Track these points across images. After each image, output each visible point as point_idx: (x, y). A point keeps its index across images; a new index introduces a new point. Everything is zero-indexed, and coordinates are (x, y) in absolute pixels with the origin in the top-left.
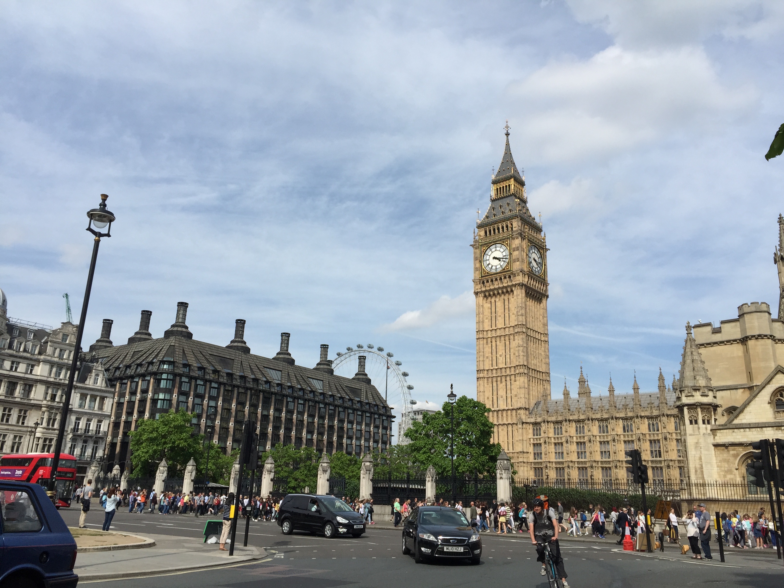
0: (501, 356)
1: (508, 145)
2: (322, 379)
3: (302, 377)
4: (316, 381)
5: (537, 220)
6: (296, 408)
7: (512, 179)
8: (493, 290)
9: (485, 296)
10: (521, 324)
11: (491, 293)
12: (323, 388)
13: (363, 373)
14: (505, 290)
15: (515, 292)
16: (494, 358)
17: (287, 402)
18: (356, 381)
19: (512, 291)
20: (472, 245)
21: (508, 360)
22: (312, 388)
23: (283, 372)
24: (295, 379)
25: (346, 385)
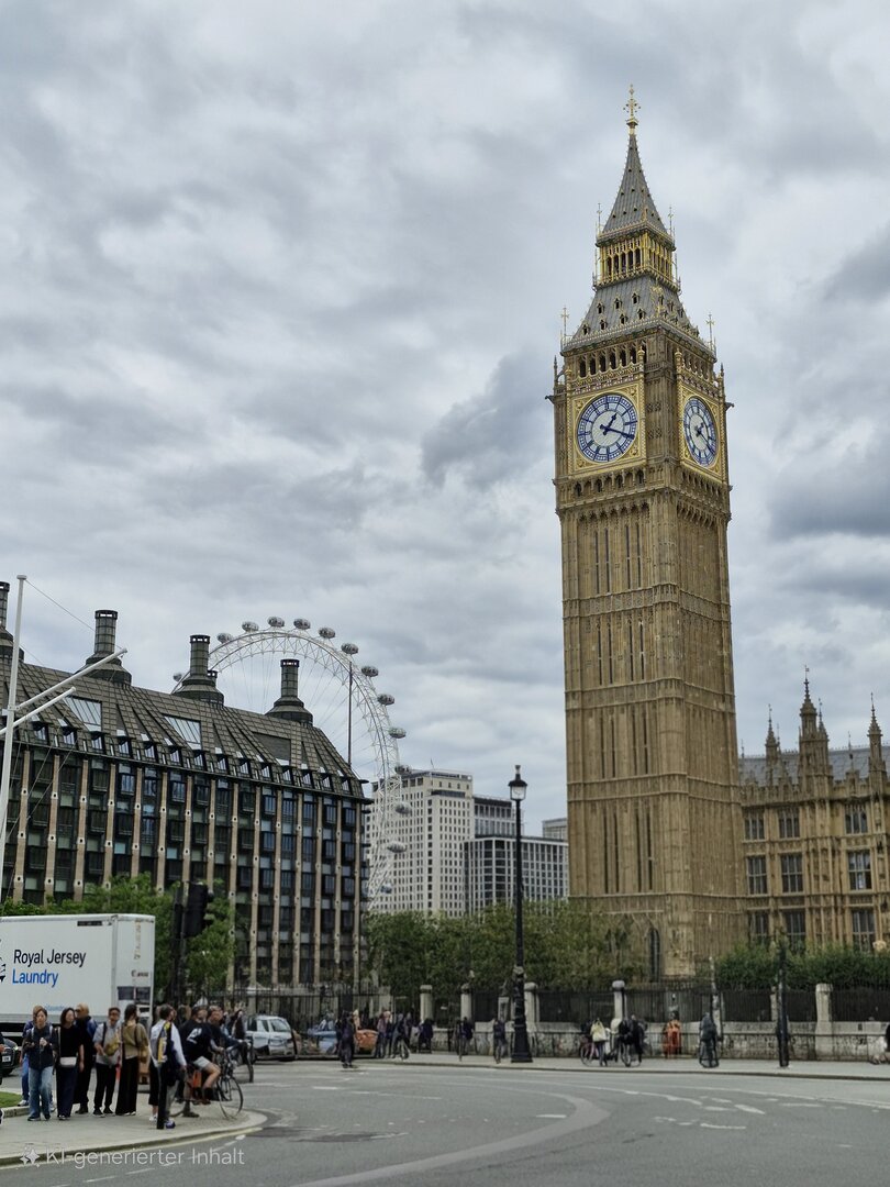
0: (620, 658)
1: (633, 149)
2: (198, 718)
3: (150, 714)
4: (184, 722)
5: (704, 336)
6: (139, 789)
7: (646, 236)
8: (601, 504)
9: (583, 518)
10: (667, 585)
11: (597, 512)
12: (201, 737)
13: (292, 699)
14: (628, 507)
15: (653, 510)
16: (605, 664)
17: (119, 776)
18: (276, 720)
19: (645, 506)
20: (550, 397)
21: (637, 667)
22: (175, 739)
23: (104, 704)
24: (134, 721)
25: (254, 730)
